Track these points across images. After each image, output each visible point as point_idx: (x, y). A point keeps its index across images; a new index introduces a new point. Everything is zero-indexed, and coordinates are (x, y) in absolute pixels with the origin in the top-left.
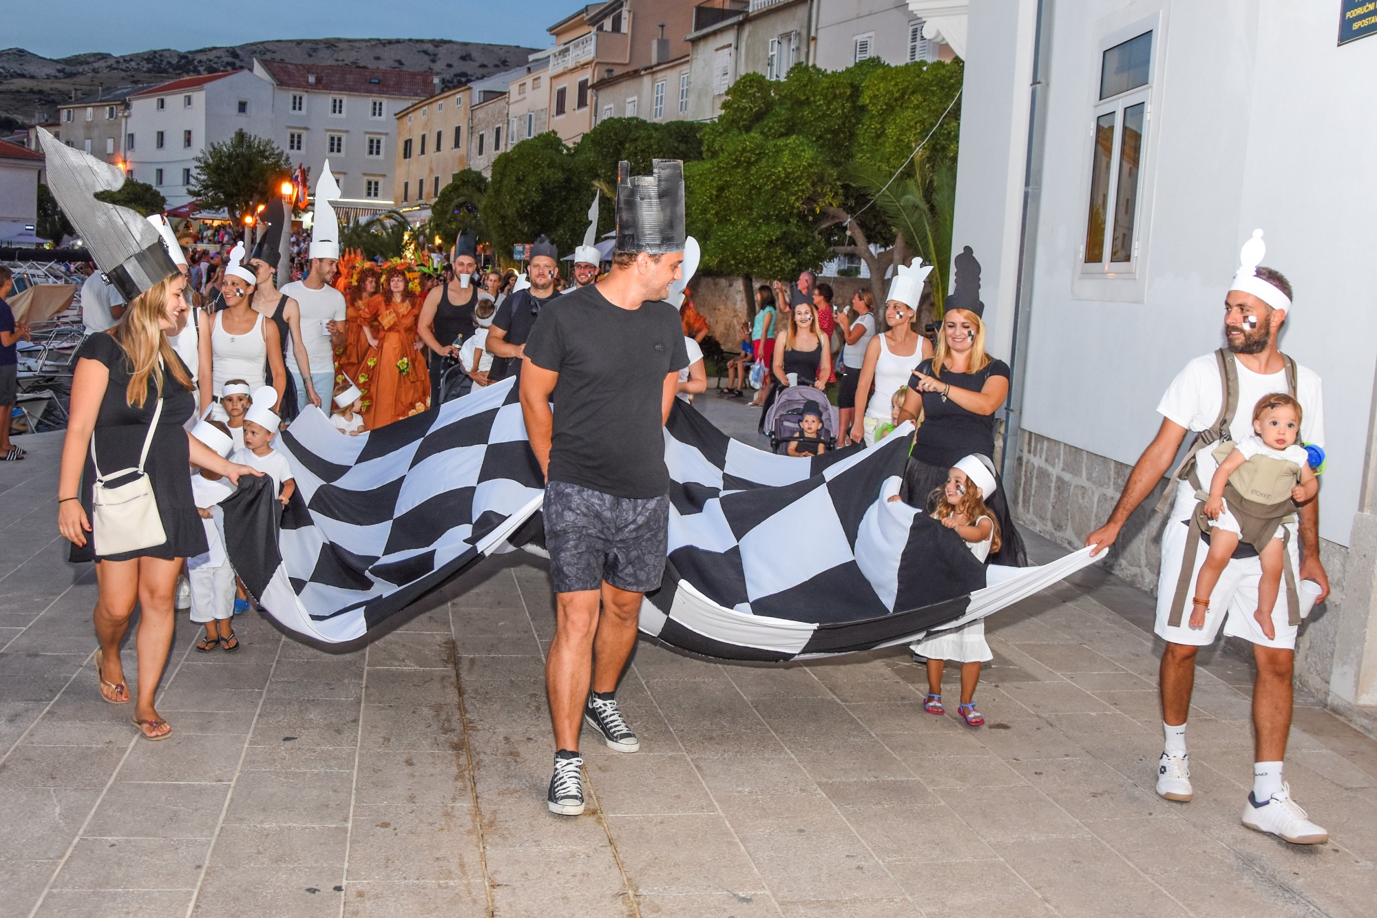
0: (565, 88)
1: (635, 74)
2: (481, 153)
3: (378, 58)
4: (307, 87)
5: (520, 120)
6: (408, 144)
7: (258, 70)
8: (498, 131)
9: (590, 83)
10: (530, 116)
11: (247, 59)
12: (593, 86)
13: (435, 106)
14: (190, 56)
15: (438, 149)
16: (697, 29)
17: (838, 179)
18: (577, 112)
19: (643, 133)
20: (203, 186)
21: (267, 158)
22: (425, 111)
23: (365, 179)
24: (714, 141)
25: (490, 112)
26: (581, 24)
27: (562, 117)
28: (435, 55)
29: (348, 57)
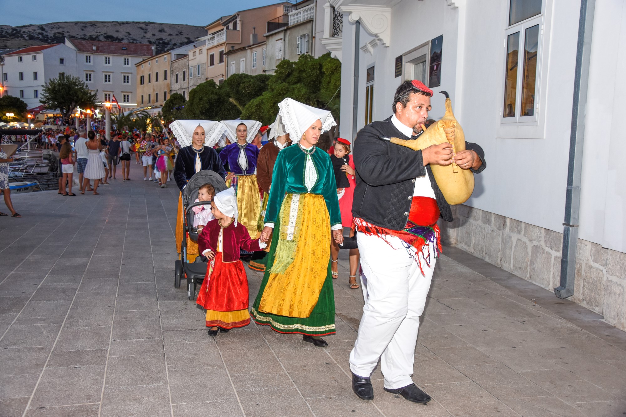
0: (213, 54)
1: (244, 49)
2: (177, 82)
3: (117, 31)
4: (92, 52)
5: (194, 67)
6: (142, 78)
7: (68, 43)
8: (184, 72)
9: (224, 52)
10: (199, 66)
11: (49, 31)
12: (226, 54)
13: (154, 61)
14: (18, 29)
15: (157, 80)
16: (269, 31)
17: (315, 98)
18: (220, 65)
19: (247, 80)
20: (47, 99)
21: (77, 86)
22: (149, 63)
23: (123, 94)
24: (272, 85)
25: (180, 64)
26: (219, 25)
27: (213, 67)
28: (146, 29)
29: (103, 31)
